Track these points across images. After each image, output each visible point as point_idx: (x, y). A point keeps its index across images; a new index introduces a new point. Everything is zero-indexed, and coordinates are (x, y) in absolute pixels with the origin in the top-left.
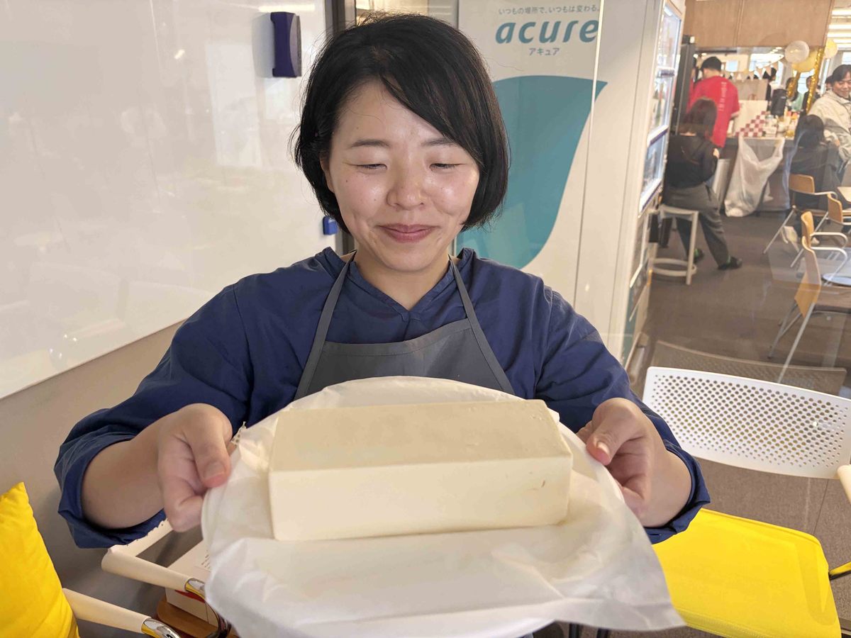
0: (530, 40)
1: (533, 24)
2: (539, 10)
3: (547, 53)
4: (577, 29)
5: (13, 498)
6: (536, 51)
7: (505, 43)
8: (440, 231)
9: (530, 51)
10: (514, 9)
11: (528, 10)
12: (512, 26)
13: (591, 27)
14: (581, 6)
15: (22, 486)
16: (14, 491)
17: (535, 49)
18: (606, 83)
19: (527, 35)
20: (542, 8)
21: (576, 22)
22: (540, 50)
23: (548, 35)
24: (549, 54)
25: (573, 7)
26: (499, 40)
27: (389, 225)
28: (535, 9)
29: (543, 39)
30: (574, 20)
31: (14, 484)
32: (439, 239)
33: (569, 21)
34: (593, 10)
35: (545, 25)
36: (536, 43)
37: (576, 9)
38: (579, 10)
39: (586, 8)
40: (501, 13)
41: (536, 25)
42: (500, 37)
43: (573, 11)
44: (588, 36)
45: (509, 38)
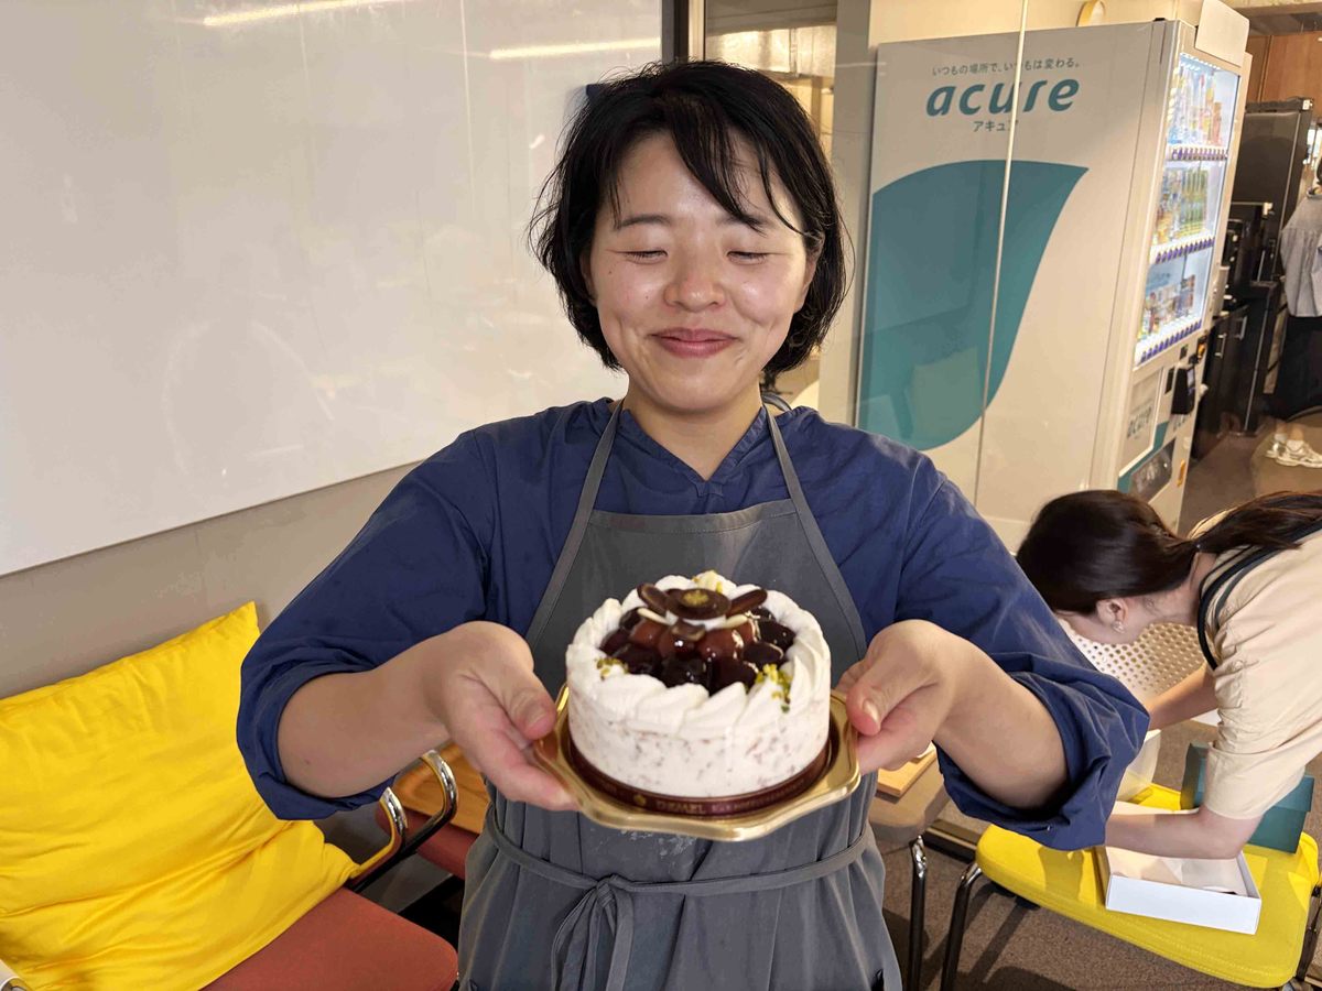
0: (976, 110)
1: (980, 88)
2: (990, 68)
3: (1000, 127)
4: (1044, 94)
5: (241, 616)
6: (984, 125)
7: (939, 116)
8: (741, 346)
9: (976, 125)
10: (954, 68)
11: (974, 69)
12: (950, 91)
13: (1066, 89)
14: (1051, 61)
15: (252, 605)
16: (243, 608)
17: (982, 123)
18: (1086, 170)
19: (971, 104)
20: (995, 64)
21: (1044, 83)
22: (990, 123)
23: (1001, 102)
24: (1003, 129)
25: (1040, 62)
26: (932, 111)
27: (665, 331)
28: (984, 67)
29: (994, 108)
30: (1040, 80)
31: (244, 602)
32: (741, 358)
33: (1034, 82)
34: (1070, 66)
35: (999, 88)
36: (984, 114)
37: (1043, 65)
38: (1049, 66)
39: (1058, 63)
40: (935, 74)
41: (985, 89)
42: (933, 105)
43: (1040, 67)
44: (1061, 102)
45: (945, 109)
